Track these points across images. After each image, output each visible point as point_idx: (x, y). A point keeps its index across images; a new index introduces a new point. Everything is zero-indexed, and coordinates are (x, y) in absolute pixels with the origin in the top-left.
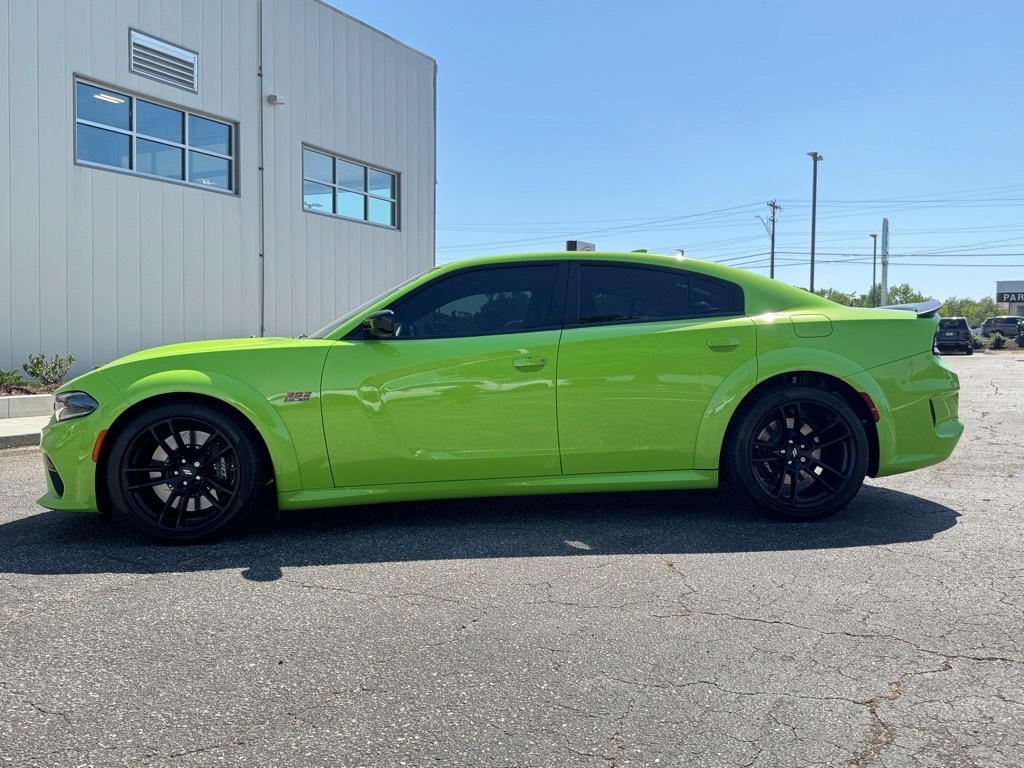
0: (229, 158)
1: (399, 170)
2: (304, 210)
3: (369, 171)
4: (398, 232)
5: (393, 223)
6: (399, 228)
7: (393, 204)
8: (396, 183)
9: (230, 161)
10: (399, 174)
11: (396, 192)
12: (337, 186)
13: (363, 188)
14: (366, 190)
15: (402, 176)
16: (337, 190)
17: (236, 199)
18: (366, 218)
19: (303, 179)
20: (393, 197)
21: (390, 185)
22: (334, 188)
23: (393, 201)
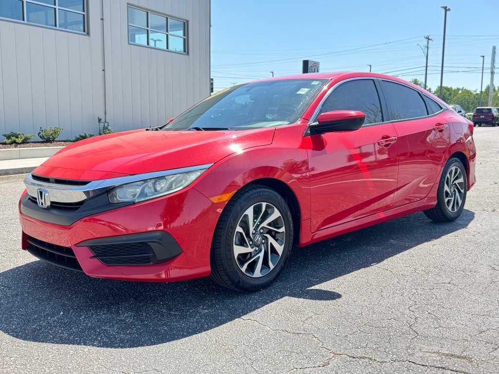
0: (83, 13)
1: (187, 18)
2: (129, 44)
3: (169, 20)
4: (187, 56)
5: (185, 51)
6: (188, 54)
7: (184, 39)
8: (186, 27)
9: (84, 15)
10: (188, 21)
11: (186, 33)
13: (165, 30)
14: (167, 31)
15: (190, 23)
17: (87, 37)
18: (167, 48)
19: (128, 25)
20: (184, 35)
21: (182, 28)
22: (148, 30)
23: (184, 37)
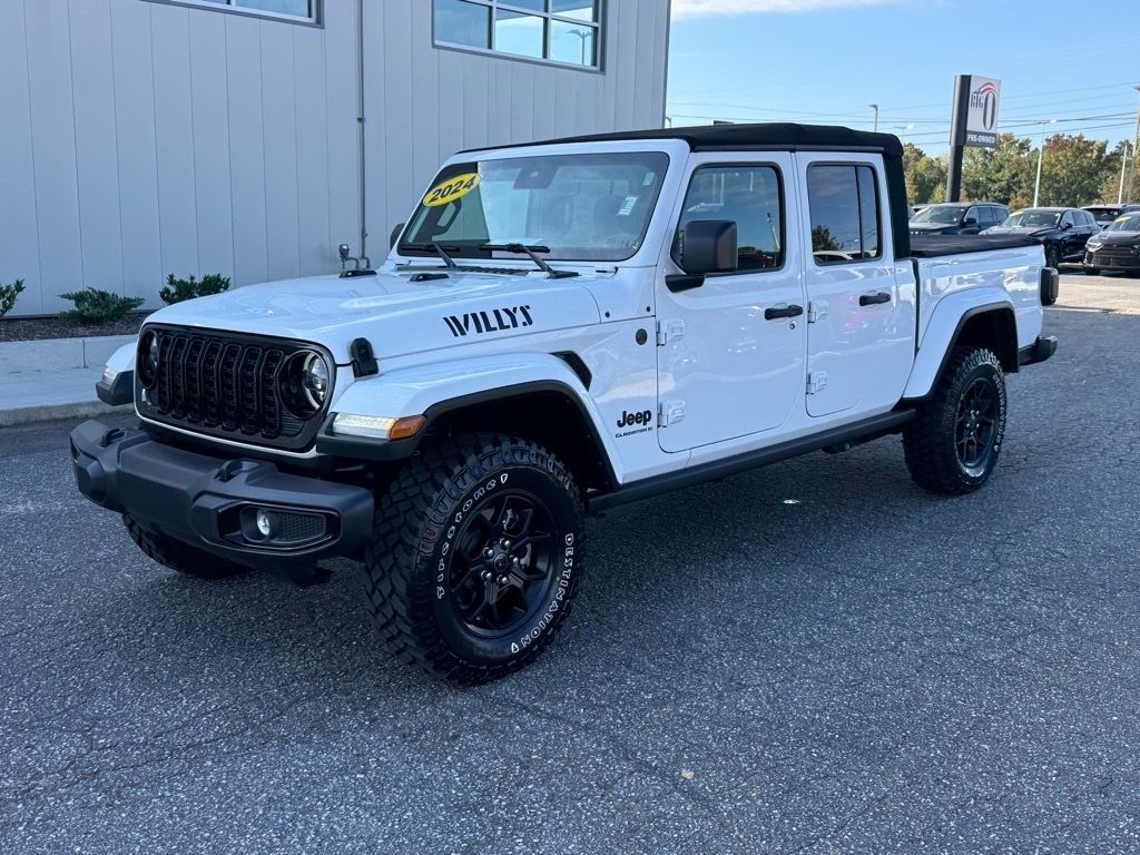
2: (434, 46)
4: (600, 77)
5: (594, 64)
6: (603, 69)
7: (596, 29)
11: (600, 13)
12: (494, 4)
14: (546, 10)
16: (494, 10)
17: (317, 32)
18: (545, 56)
20: (595, 19)
22: (491, 8)
23: (596, 25)
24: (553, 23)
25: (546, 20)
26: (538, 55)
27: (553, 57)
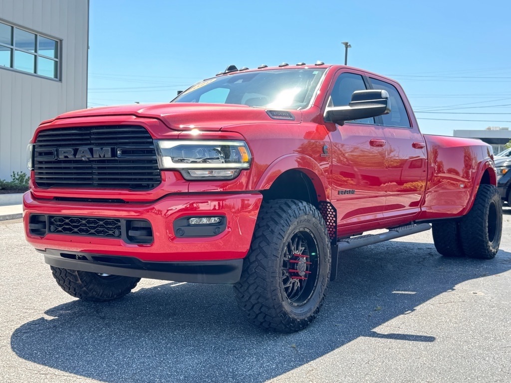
1: (61, 37)
3: (38, 37)
4: (59, 83)
5: (56, 77)
6: (61, 80)
7: (56, 63)
8: (58, 46)
10: (60, 41)
11: (58, 54)
12: (14, 47)
13: (33, 51)
14: (36, 52)
15: (63, 42)
16: (14, 50)
18: (35, 72)
20: (56, 57)
21: (54, 48)
22: (12, 50)
23: (56, 60)
24: (39, 59)
25: (36, 56)
26: (32, 72)
27: (39, 73)
